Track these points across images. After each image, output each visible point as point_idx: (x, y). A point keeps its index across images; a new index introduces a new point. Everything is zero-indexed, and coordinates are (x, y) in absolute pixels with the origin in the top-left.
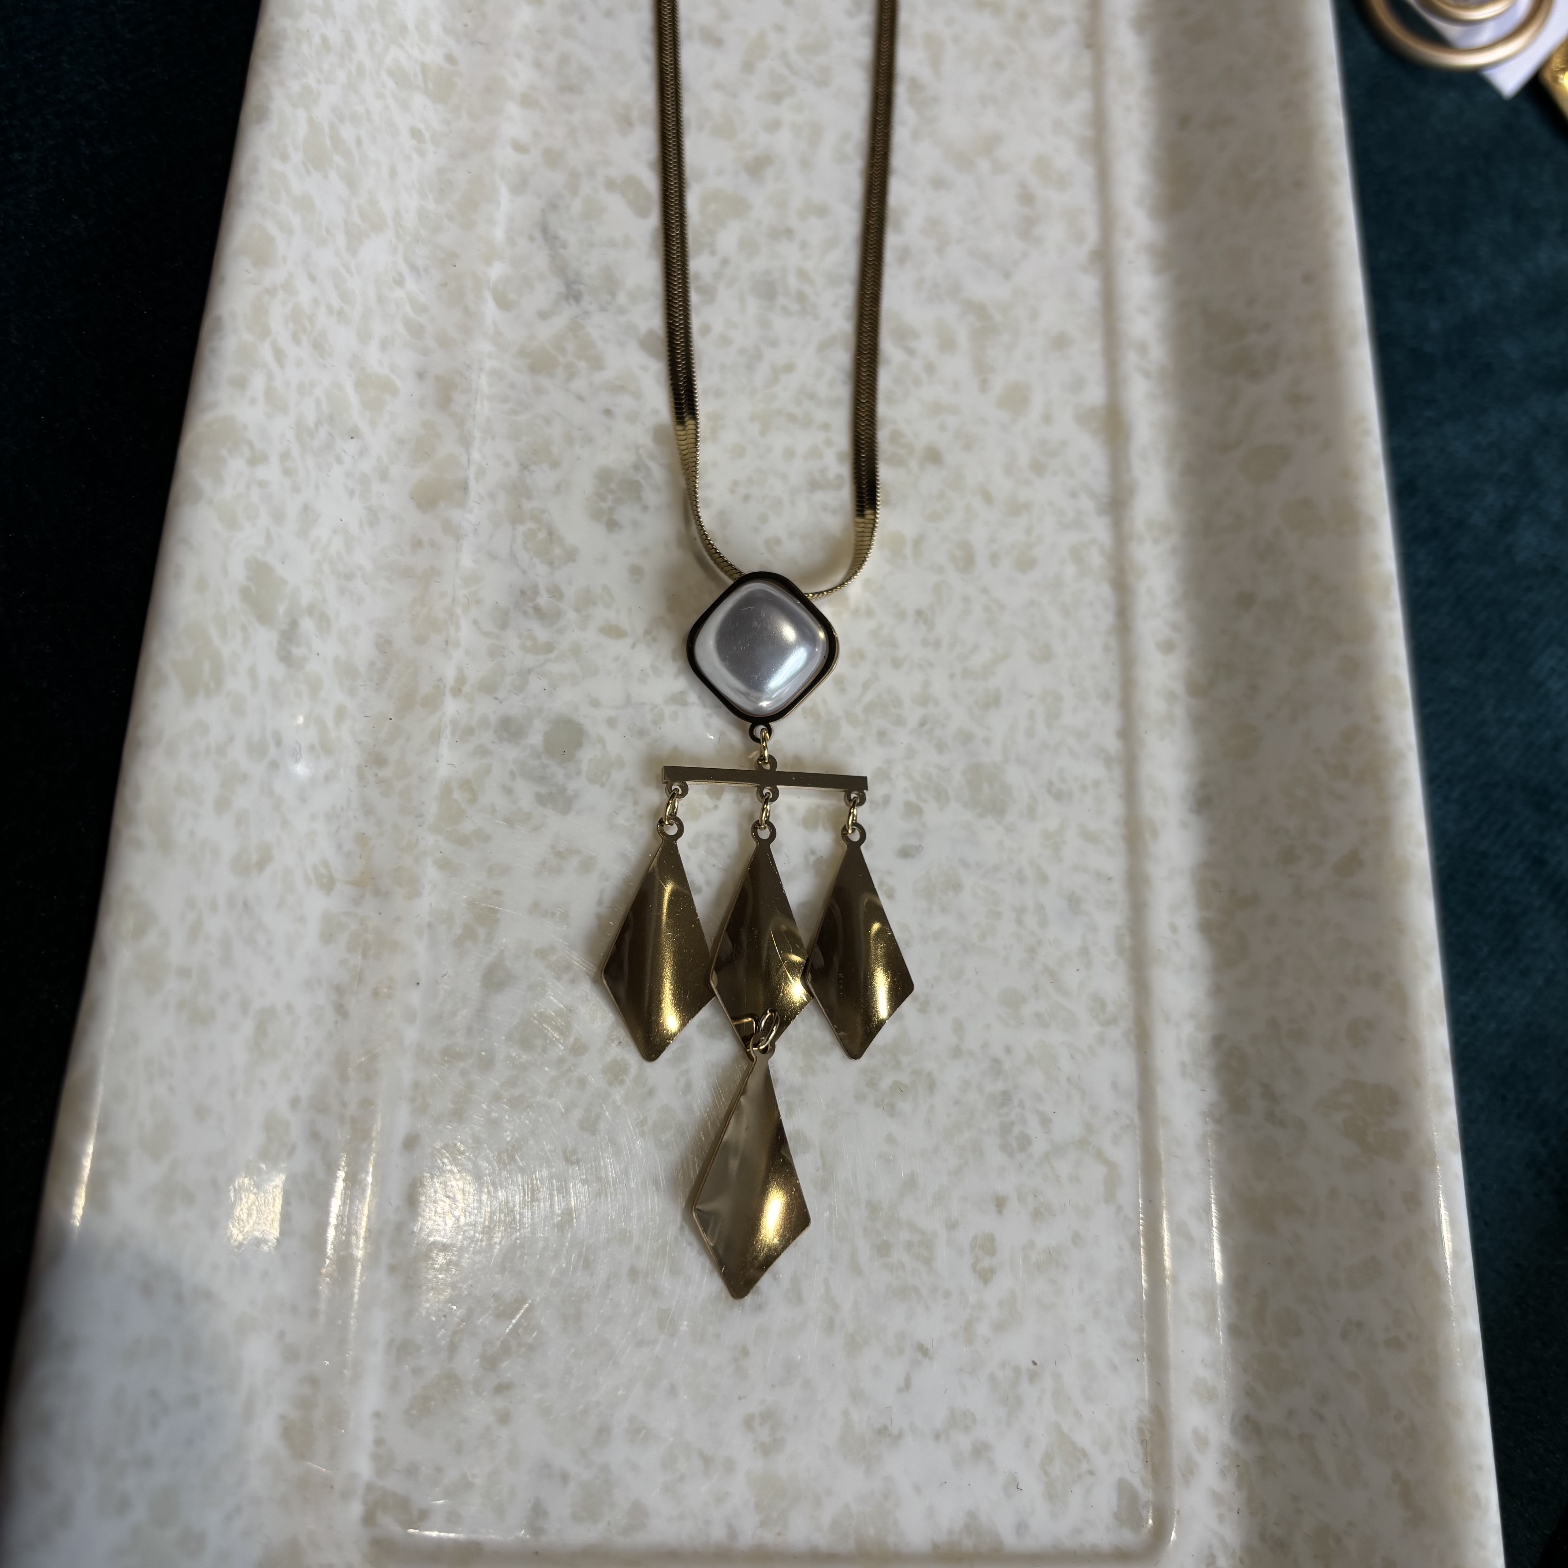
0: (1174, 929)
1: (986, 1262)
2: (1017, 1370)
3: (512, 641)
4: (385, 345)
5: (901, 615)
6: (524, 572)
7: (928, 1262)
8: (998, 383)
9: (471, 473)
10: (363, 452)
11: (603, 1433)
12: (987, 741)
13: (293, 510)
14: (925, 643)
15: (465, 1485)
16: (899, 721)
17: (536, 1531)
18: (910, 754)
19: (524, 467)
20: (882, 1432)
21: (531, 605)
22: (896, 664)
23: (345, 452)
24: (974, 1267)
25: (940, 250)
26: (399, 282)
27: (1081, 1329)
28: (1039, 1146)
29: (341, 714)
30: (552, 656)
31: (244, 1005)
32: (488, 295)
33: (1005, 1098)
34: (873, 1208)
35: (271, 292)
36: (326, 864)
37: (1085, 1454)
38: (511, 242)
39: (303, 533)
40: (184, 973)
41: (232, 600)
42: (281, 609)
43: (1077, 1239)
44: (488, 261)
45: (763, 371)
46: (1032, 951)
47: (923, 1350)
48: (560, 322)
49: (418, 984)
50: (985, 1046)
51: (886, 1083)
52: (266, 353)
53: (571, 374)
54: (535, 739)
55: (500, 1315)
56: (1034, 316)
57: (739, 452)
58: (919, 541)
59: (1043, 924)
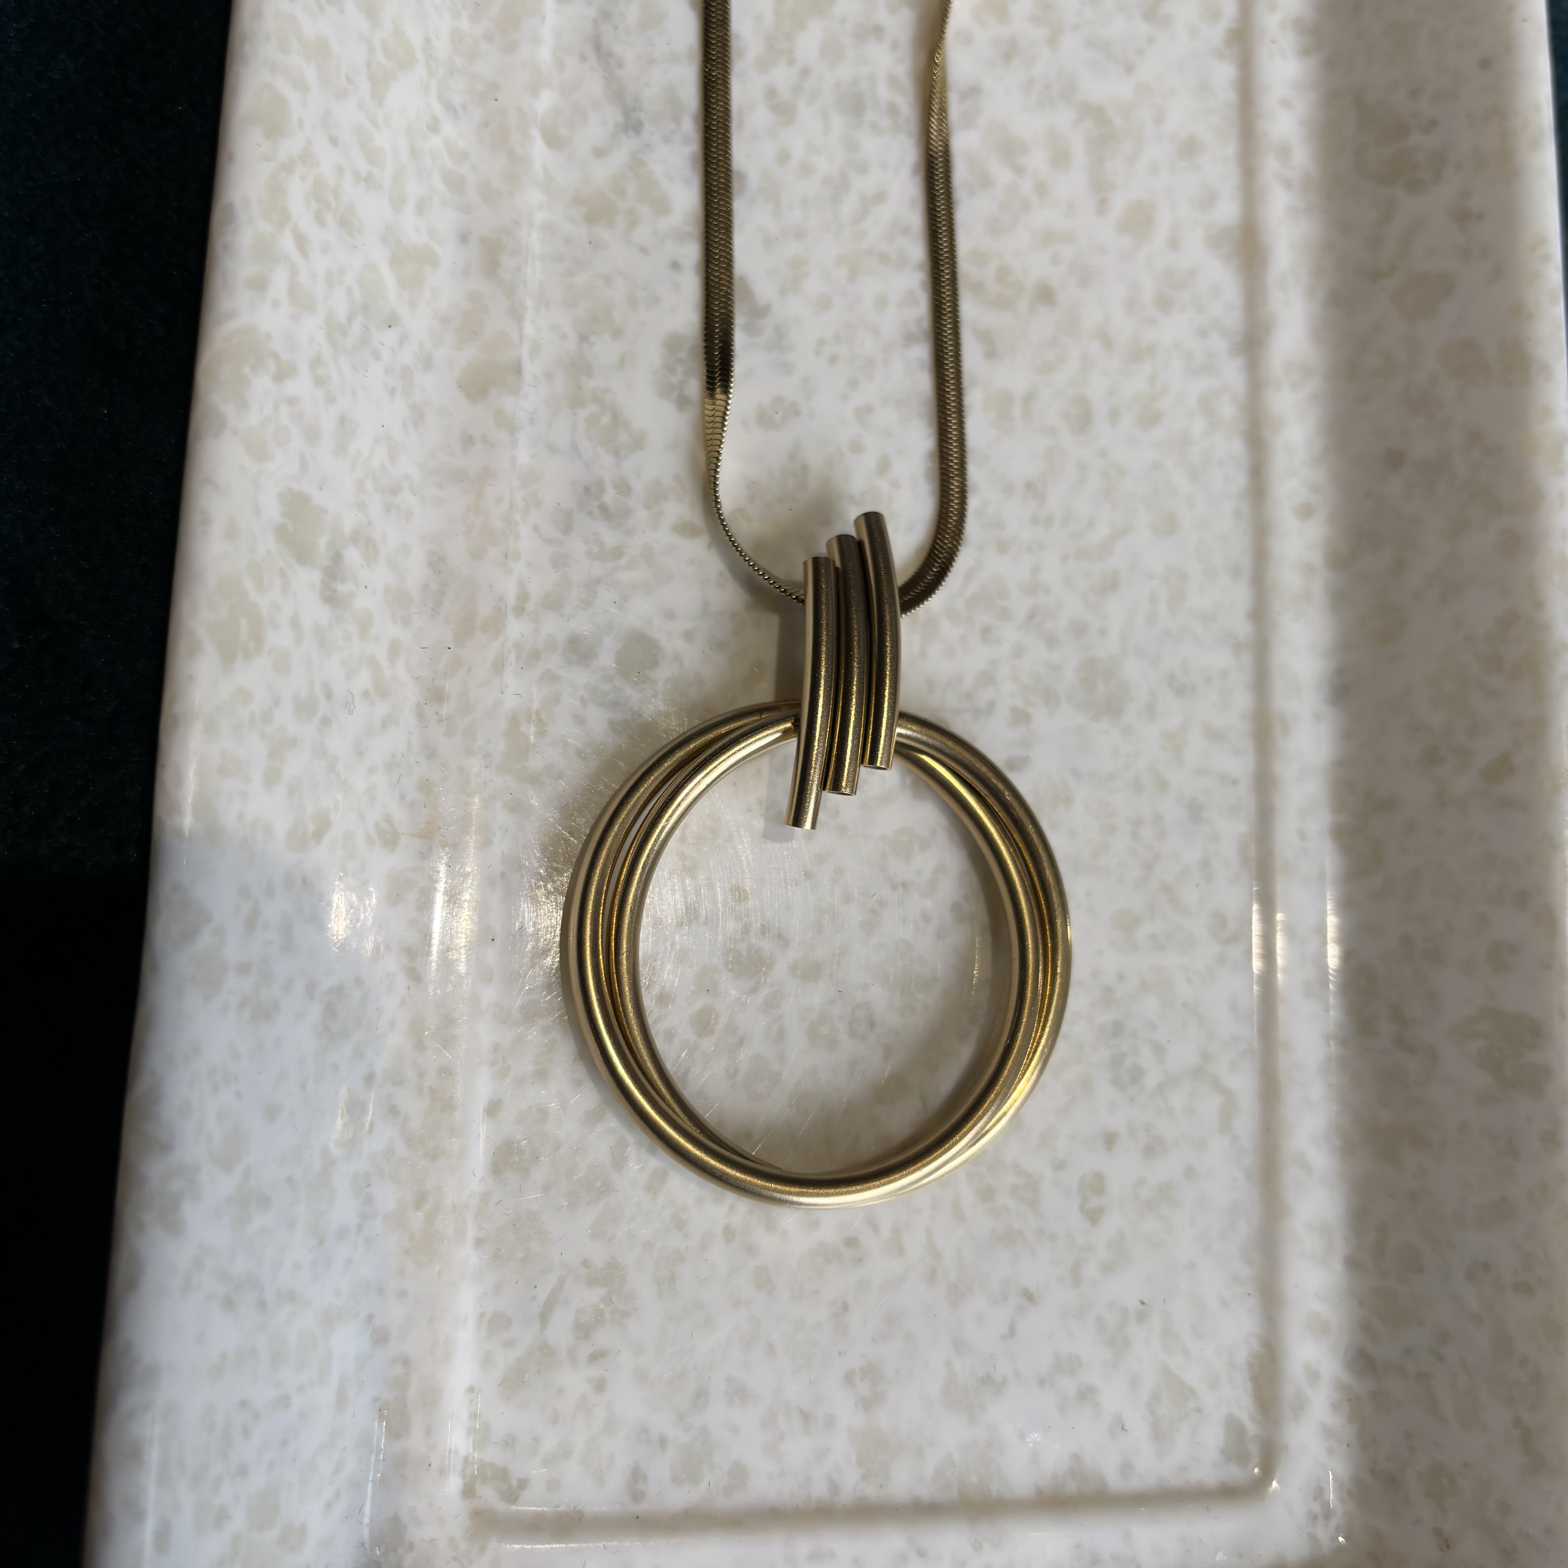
0: (1303, 835)
1: (1094, 1203)
2: (1125, 1311)
3: (577, 547)
4: (421, 208)
5: (1008, 489)
6: (588, 466)
7: (1034, 1204)
8: (1119, 202)
9: (525, 353)
10: (403, 340)
11: (701, 1397)
12: (1103, 632)
13: (328, 425)
14: (1035, 521)
15: (565, 1452)
16: (1005, 614)
17: (637, 1496)
18: (1018, 652)
19: (583, 338)
20: (987, 1380)
21: (597, 504)
22: (1003, 547)
23: (383, 345)
24: (1082, 1209)
25: (1053, 41)
26: (434, 127)
27: (1192, 1266)
28: (1152, 1078)
29: (395, 650)
30: (623, 562)
31: (310, 990)
32: (535, 132)
33: (1117, 1029)
35: (288, 167)
36: (388, 819)
37: (1192, 1392)
38: (559, 64)
39: (340, 450)
40: (244, 969)
41: (267, 543)
42: (322, 543)
43: (1190, 1173)
44: (534, 91)
45: (849, 205)
46: (1148, 867)
47: (1029, 1296)
48: (619, 158)
49: (494, 940)
50: (1096, 973)
52: (287, 243)
53: (633, 221)
54: (606, 659)
55: (592, 1282)
56: (1160, 118)
57: (824, 304)
58: (1029, 399)
59: (1162, 836)
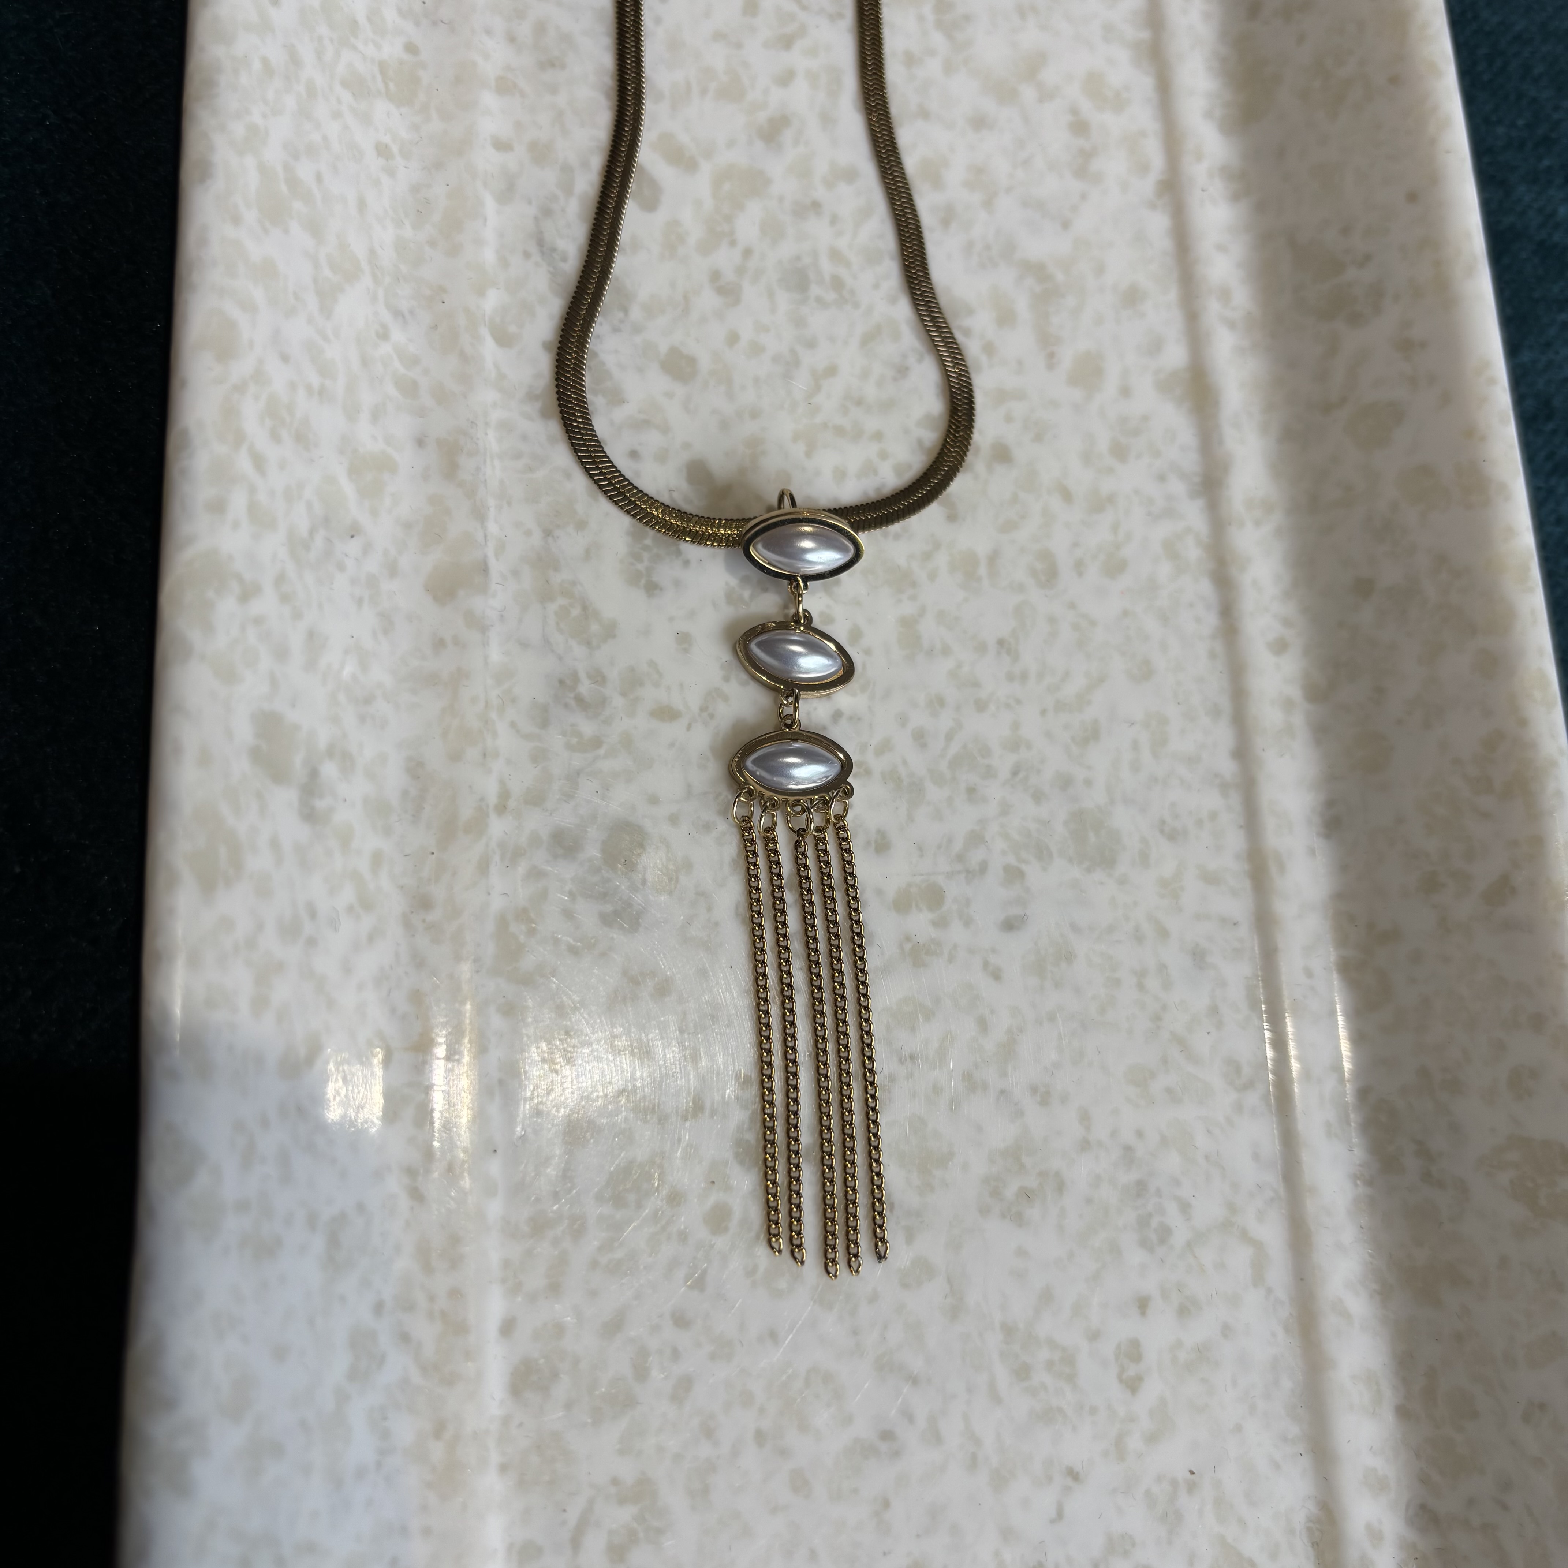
0: (1309, 973)
1: (1132, 1371)
2: (1174, 1483)
3: (555, 741)
4: (376, 415)
5: (981, 648)
6: (560, 658)
7: (1071, 1378)
8: (1067, 356)
9: (490, 552)
10: (367, 549)
12: (1088, 783)
13: (296, 641)
14: (1010, 677)
16: (989, 773)
18: (1005, 809)
19: (547, 533)
21: (572, 695)
22: (981, 706)
23: (347, 555)
24: (1120, 1380)
25: (988, 204)
26: (384, 335)
27: (1238, 1428)
28: (1180, 1236)
29: (377, 859)
30: (602, 751)
31: (312, 1221)
32: (485, 332)
33: (1140, 1188)
34: (1009, 1330)
35: (240, 388)
36: (381, 1035)
37: (1252, 1564)
38: (504, 262)
39: (311, 665)
40: (243, 1206)
41: (241, 766)
42: (298, 760)
43: (1226, 1330)
44: (481, 292)
45: (802, 379)
47: (1073, 1475)
49: (495, 1151)
50: (1114, 1133)
51: (1010, 1192)
52: (244, 464)
54: (592, 851)
55: (622, 1501)
56: (1100, 270)
58: (994, 558)
59: (1167, 985)
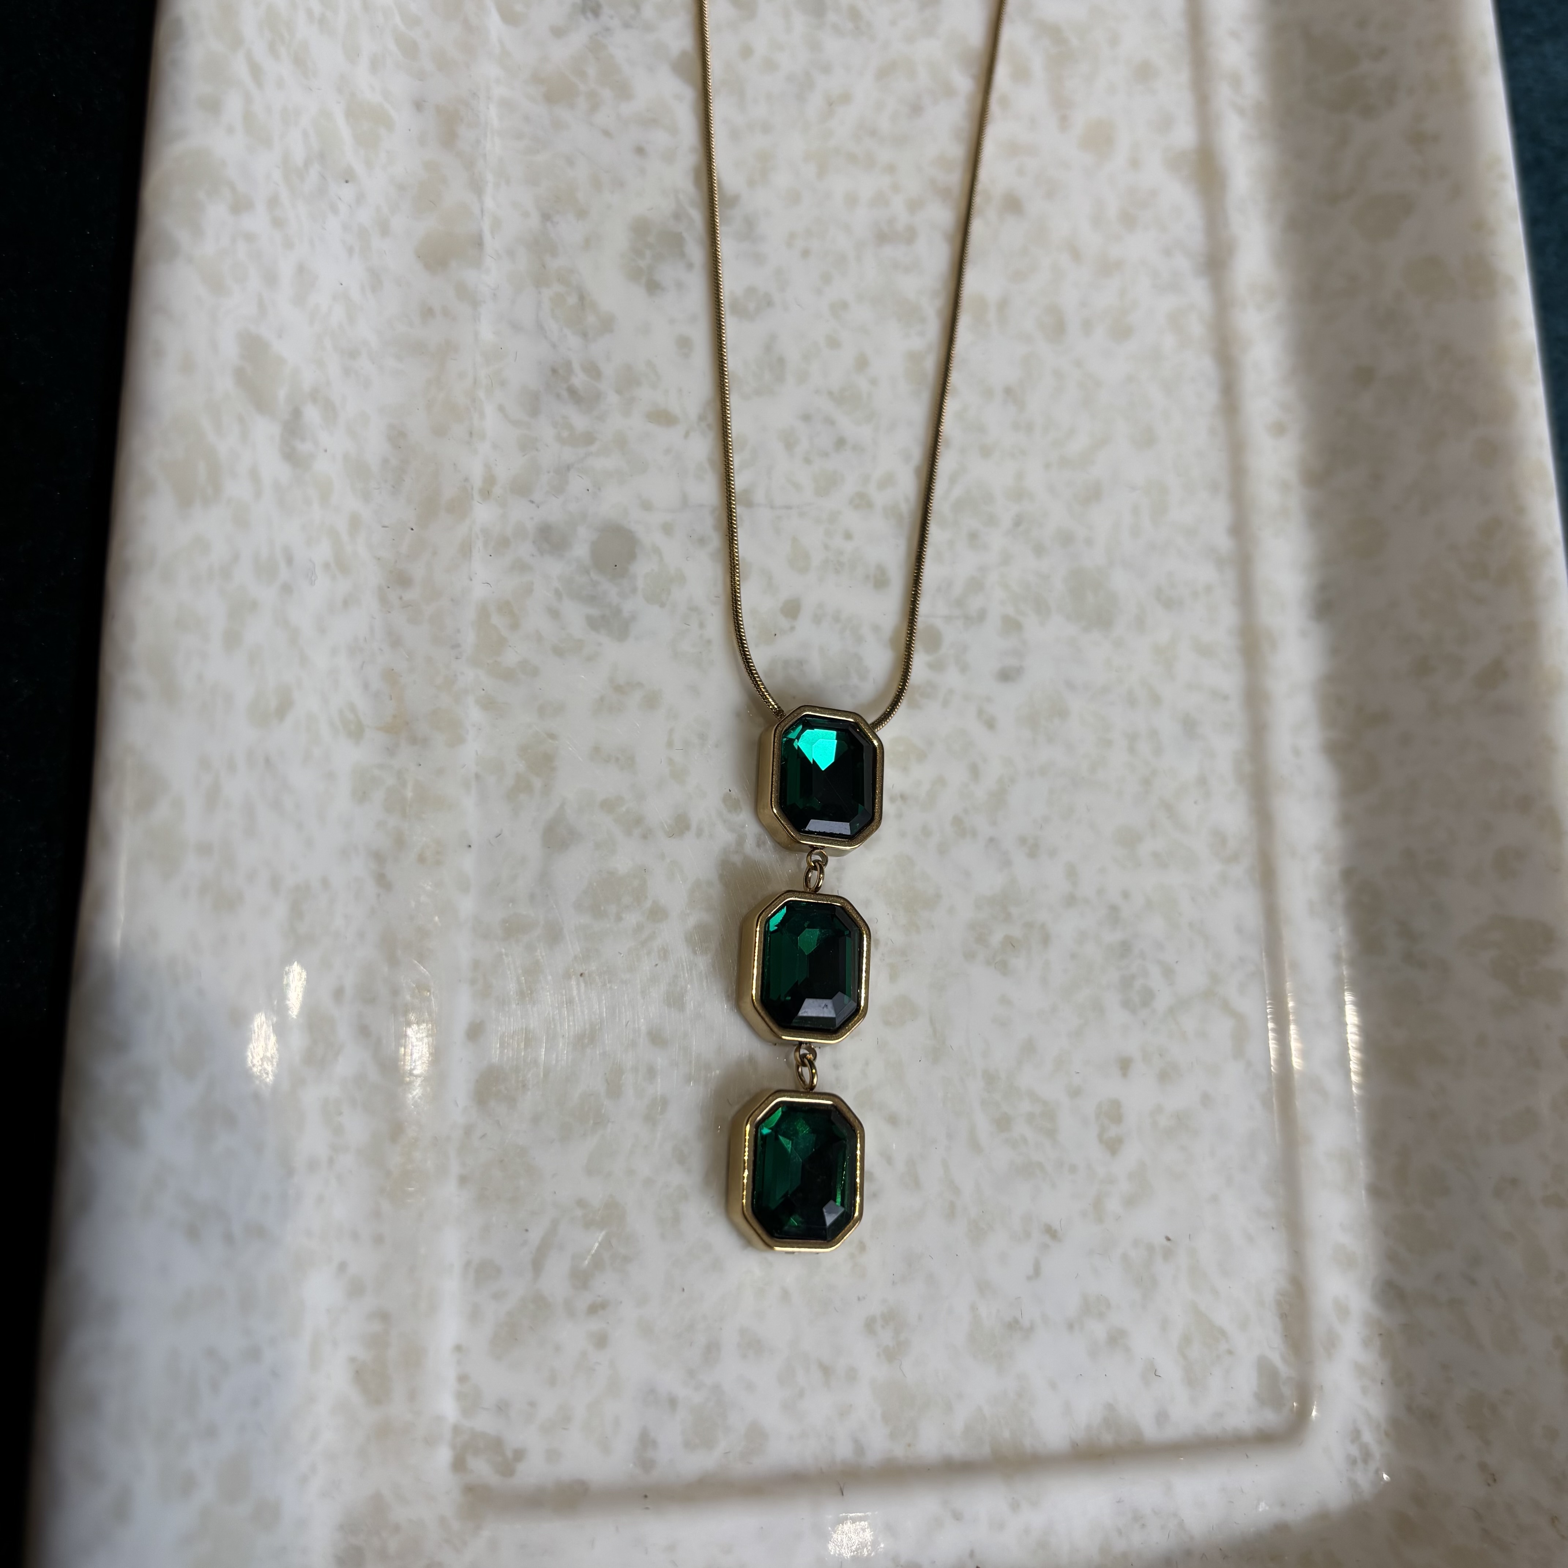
0: (1297, 752)
1: (1113, 1131)
2: (1150, 1248)
3: (546, 431)
4: (375, 65)
5: (988, 393)
6: (554, 346)
7: (1051, 1133)
8: (1080, 120)
9: (486, 227)
10: (360, 198)
11: (712, 1351)
12: (1089, 542)
13: (286, 269)
14: (1016, 427)
15: (564, 1418)
16: (992, 521)
17: (647, 1465)
18: (1006, 559)
19: (546, 217)
20: (1013, 1325)
21: (565, 386)
22: (986, 452)
23: (340, 199)
24: (1100, 1138)
27: (1214, 1199)
28: (1163, 1000)
29: (355, 523)
30: (594, 448)
31: (275, 883)
32: (490, 5)
33: (1125, 949)
34: (990, 1078)
36: (352, 708)
37: (1223, 1333)
39: (300, 299)
40: (205, 849)
41: (225, 385)
42: (282, 393)
43: (1206, 1100)
45: (815, 101)
47: (1052, 1233)
48: (579, 38)
49: (470, 846)
50: (1101, 892)
51: (996, 939)
52: (240, 68)
53: (595, 104)
54: (581, 550)
55: (589, 1224)
56: (1114, 41)
57: (794, 198)
58: (1003, 304)
59: (1158, 751)
